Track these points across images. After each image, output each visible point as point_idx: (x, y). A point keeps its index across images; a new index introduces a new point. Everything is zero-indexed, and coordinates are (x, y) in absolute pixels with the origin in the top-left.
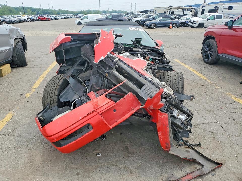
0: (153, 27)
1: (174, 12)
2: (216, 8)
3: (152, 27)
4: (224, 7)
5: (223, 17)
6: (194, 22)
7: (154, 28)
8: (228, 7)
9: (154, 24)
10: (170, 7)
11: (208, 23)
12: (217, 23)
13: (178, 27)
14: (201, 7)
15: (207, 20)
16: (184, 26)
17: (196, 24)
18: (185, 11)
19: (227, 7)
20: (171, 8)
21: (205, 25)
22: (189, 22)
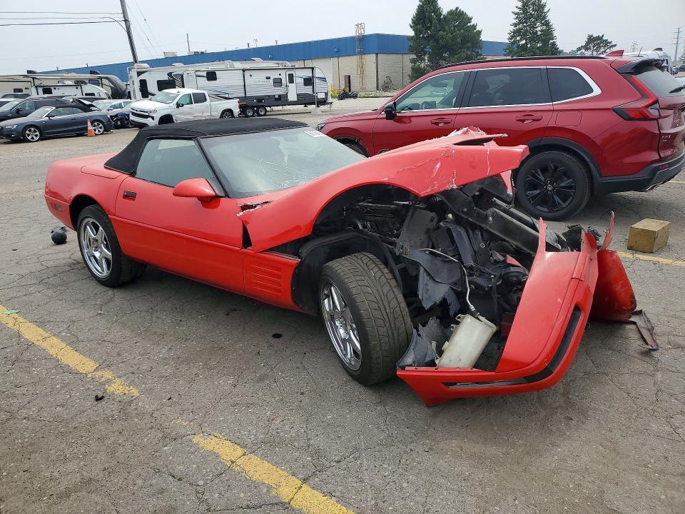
0: (33, 138)
1: (52, 88)
2: (172, 77)
3: (29, 138)
4: (198, 73)
5: (207, 97)
6: (146, 114)
7: (36, 139)
8: (207, 74)
9: (32, 129)
10: (33, 75)
11: (179, 114)
12: (203, 113)
13: (107, 130)
14: (133, 73)
15: (178, 107)
16: (117, 127)
17: (153, 118)
18: (84, 87)
19: (205, 74)
20: (33, 78)
21: (174, 119)
22: (131, 115)
